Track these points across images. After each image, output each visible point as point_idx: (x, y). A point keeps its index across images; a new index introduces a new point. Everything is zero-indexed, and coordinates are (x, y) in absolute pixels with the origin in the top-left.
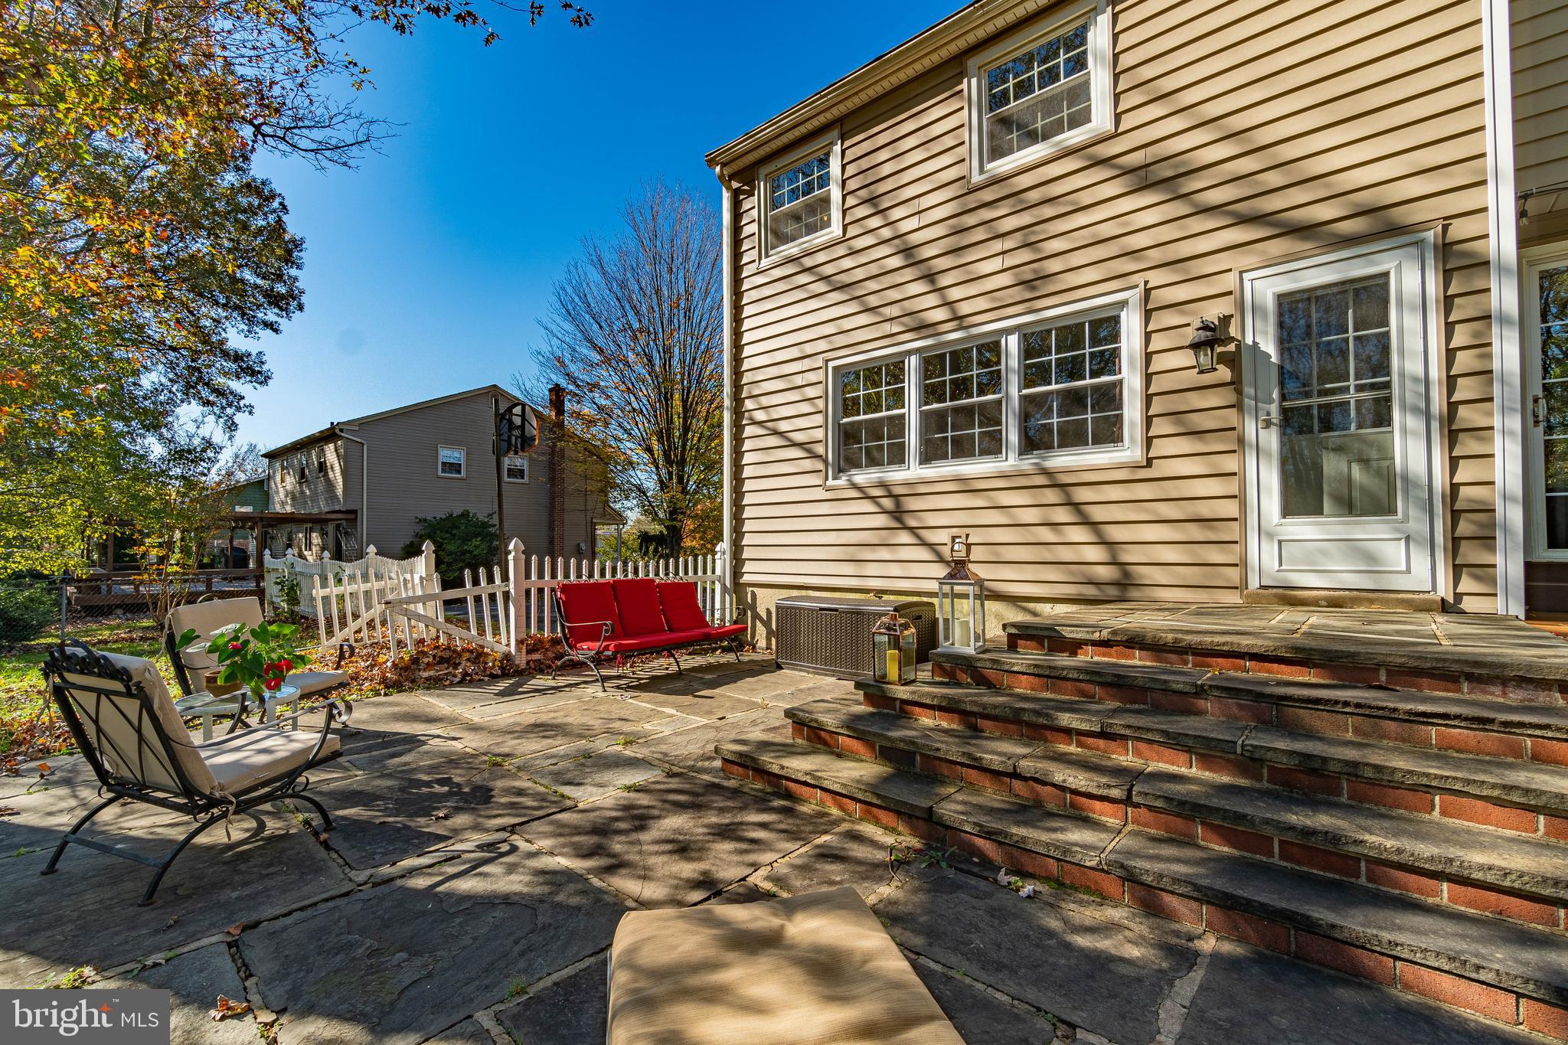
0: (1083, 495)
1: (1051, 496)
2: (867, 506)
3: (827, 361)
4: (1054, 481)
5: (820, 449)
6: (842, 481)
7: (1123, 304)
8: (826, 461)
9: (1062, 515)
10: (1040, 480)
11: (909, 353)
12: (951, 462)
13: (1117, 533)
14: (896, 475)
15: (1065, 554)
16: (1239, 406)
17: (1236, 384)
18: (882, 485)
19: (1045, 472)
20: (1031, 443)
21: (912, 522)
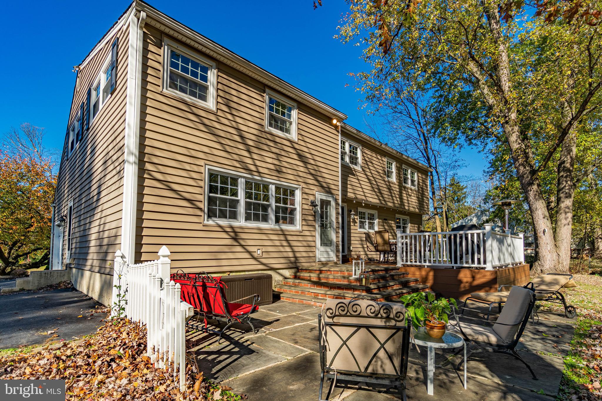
0: (289, 238)
1: (282, 238)
2: (224, 235)
3: (206, 164)
4: (284, 233)
5: (201, 205)
6: (211, 222)
7: (297, 188)
8: (204, 211)
9: (285, 243)
10: (280, 233)
11: (241, 177)
12: (252, 222)
13: (296, 249)
14: (235, 223)
15: (285, 255)
16: (315, 221)
17: (315, 216)
18: (231, 227)
19: (282, 230)
20: (277, 221)
21: (242, 243)
